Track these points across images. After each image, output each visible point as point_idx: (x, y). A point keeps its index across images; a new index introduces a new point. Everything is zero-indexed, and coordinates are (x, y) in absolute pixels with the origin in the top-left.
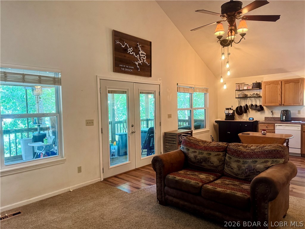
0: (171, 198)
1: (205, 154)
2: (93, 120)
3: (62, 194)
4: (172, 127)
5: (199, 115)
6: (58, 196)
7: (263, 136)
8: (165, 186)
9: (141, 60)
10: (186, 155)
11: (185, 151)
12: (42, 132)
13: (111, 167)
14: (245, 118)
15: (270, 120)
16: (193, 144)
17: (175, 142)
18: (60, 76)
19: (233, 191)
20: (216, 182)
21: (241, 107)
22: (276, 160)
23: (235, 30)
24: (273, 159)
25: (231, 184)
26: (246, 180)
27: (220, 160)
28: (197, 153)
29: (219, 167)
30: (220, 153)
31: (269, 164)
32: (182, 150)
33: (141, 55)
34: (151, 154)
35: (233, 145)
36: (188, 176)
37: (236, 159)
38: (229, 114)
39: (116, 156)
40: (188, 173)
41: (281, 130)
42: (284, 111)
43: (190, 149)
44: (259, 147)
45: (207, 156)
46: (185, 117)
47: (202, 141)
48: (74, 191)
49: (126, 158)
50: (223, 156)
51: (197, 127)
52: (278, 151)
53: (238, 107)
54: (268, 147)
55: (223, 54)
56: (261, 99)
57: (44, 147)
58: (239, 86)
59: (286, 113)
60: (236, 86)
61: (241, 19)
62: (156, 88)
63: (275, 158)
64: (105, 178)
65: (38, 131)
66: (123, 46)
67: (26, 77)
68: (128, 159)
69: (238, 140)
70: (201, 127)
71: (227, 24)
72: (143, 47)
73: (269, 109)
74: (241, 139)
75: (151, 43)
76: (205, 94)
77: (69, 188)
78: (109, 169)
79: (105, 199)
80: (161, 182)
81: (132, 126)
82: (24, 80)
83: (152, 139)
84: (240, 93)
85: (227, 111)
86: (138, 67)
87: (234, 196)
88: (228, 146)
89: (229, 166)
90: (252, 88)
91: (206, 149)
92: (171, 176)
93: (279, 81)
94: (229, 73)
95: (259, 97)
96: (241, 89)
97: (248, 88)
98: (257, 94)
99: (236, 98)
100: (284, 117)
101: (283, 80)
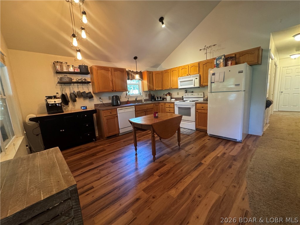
58: (61, 66)
73: (98, 96)
95: (87, 83)
96: (65, 70)
97: (74, 71)
98: (85, 79)
99: (58, 82)
100: (119, 101)
101: (112, 68)
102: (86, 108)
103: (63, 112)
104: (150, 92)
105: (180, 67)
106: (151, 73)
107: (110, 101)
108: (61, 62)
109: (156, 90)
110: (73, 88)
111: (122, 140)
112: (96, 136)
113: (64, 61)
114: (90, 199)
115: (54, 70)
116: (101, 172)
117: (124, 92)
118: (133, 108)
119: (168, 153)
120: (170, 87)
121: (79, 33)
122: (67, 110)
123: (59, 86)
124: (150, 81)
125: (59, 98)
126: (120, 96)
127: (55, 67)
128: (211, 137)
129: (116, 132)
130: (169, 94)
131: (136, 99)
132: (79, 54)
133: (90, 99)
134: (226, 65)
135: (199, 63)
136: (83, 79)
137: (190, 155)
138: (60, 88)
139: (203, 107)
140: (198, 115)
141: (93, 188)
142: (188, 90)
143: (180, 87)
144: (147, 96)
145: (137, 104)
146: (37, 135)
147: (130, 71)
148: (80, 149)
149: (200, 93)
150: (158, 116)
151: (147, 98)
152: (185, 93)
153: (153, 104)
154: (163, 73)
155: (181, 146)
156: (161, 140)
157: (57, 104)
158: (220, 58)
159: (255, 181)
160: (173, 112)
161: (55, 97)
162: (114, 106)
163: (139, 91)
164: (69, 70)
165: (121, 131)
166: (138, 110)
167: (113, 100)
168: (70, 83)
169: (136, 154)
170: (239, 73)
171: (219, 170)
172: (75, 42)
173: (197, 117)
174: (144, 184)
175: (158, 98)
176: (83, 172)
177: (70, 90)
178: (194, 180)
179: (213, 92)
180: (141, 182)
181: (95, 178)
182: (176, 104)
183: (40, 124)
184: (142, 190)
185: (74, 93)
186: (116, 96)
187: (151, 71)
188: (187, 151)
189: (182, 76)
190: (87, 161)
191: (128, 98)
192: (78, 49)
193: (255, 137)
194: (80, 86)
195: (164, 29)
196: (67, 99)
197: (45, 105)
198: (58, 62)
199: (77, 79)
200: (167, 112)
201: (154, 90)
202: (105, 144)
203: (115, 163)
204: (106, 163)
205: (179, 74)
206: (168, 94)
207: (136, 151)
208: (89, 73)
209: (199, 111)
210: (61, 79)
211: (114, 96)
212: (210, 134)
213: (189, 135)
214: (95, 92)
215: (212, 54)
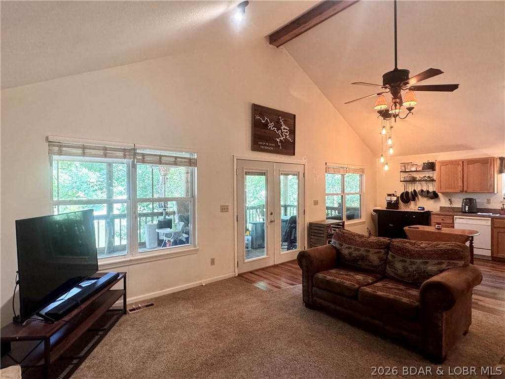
0: (319, 300)
1: (362, 251)
2: (228, 206)
3: (193, 288)
4: (318, 216)
5: (353, 202)
6: (189, 289)
7: (437, 231)
8: (313, 286)
9: (283, 136)
10: (338, 252)
11: (337, 246)
12: (167, 217)
13: (246, 261)
14: (413, 207)
15: (448, 211)
16: (347, 238)
17: (322, 235)
18: (196, 157)
19: (398, 296)
20: (375, 284)
21: (407, 192)
22: (453, 261)
23: (401, 103)
24: (449, 261)
25: (395, 288)
26: (414, 284)
27: (381, 259)
28: (353, 249)
29: (380, 267)
30: (381, 250)
31: (444, 266)
32: (333, 245)
33: (283, 130)
34: (292, 249)
35: (397, 242)
36: (342, 276)
37: (402, 258)
38: (392, 201)
39: (250, 249)
40: (341, 273)
41: (462, 224)
42: (466, 199)
43: (344, 244)
44: (431, 245)
45: (365, 254)
46: (333, 204)
47: (359, 235)
48: (206, 285)
49: (263, 252)
50: (384, 254)
51: (350, 217)
52: (455, 251)
53: (403, 193)
54: (443, 245)
55: (384, 127)
56: (436, 184)
57: (173, 234)
58: (405, 166)
59: (470, 202)
60: (401, 166)
61: (408, 90)
62: (300, 169)
63: (451, 259)
64: (239, 273)
65: (164, 216)
66: (263, 122)
67: (163, 158)
68: (265, 253)
69: (404, 235)
70: (355, 217)
71: (390, 96)
72: (285, 121)
73: (447, 196)
74: (407, 234)
75: (295, 116)
76: (361, 176)
77: (200, 282)
78: (244, 263)
79: (242, 297)
80: (308, 282)
81: (271, 214)
82: (161, 162)
83: (294, 230)
84: (406, 175)
85: (390, 197)
86: (280, 144)
87: (400, 302)
88: (391, 242)
89: (392, 266)
90: (423, 169)
91: (363, 244)
92: (320, 275)
93: (460, 160)
94: (391, 151)
95: (432, 181)
96: (408, 170)
97: (416, 169)
98: (429, 177)
100: (467, 207)
101: (465, 160)
108: (405, 163)
118: (487, 221)
133: (434, 200)
136: (426, 177)
164: (411, 170)
194: (424, 184)
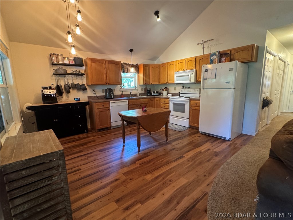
38: (50, 95)
41: (115, 106)
58: (57, 58)
73: (92, 89)
90: (75, 63)
95: (81, 75)
96: (61, 62)
97: (69, 63)
98: (79, 71)
99: (54, 73)
100: (112, 94)
101: (107, 60)
102: (79, 100)
103: (57, 103)
104: (146, 86)
105: (177, 61)
106: (148, 66)
107: (104, 94)
108: (57, 54)
109: (152, 84)
110: (67, 80)
111: (113, 133)
112: (88, 128)
113: (60, 54)
114: (76, 177)
115: (50, 61)
116: (89, 158)
117: (118, 85)
118: (126, 102)
119: (154, 147)
120: (167, 82)
121: (74, 30)
122: (61, 101)
123: (54, 77)
124: (147, 75)
125: (54, 89)
126: (114, 90)
127: (51, 58)
128: (203, 134)
129: (108, 126)
130: (166, 89)
131: (131, 93)
132: (73, 49)
133: (84, 91)
134: (220, 62)
135: (196, 58)
136: (77, 71)
137: (175, 149)
138: (56, 80)
139: (196, 104)
140: (191, 111)
141: (81, 170)
142: (184, 85)
143: (176, 82)
144: (143, 90)
145: (131, 98)
146: (33, 123)
147: (126, 63)
148: (72, 139)
149: (196, 90)
150: (146, 111)
151: (143, 92)
152: (182, 88)
153: (147, 98)
154: (160, 66)
155: (169, 141)
156: (151, 135)
157: (52, 95)
158: (214, 54)
159: (226, 173)
160: (168, 108)
161: (50, 88)
162: (107, 99)
163: (135, 84)
164: (64, 62)
165: (113, 125)
166: (132, 104)
167: (106, 93)
168: (65, 74)
169: (124, 146)
170: (229, 70)
171: (197, 162)
172: (70, 39)
173: (190, 113)
174: (125, 170)
175: (154, 92)
176: (72, 158)
177: (65, 82)
178: (171, 169)
179: (206, 89)
180: (122, 168)
181: (83, 162)
182: (171, 100)
183: (35, 113)
184: (122, 174)
185: (69, 85)
186: (110, 89)
187: (148, 65)
188: (173, 146)
189: (179, 71)
190: (77, 149)
191: (122, 92)
192: (72, 45)
193: (248, 137)
194: (74, 77)
195: (160, 22)
196: (61, 90)
197: (41, 95)
198: (54, 54)
199: (72, 71)
200: (162, 107)
201: (150, 84)
202: (95, 136)
203: (103, 152)
204: (94, 152)
205: (176, 68)
206: (164, 89)
207: (124, 143)
208: (84, 65)
209: (193, 108)
210: (56, 70)
211: (107, 89)
212: (201, 132)
213: (180, 132)
214: (88, 85)
215: (210, 49)
